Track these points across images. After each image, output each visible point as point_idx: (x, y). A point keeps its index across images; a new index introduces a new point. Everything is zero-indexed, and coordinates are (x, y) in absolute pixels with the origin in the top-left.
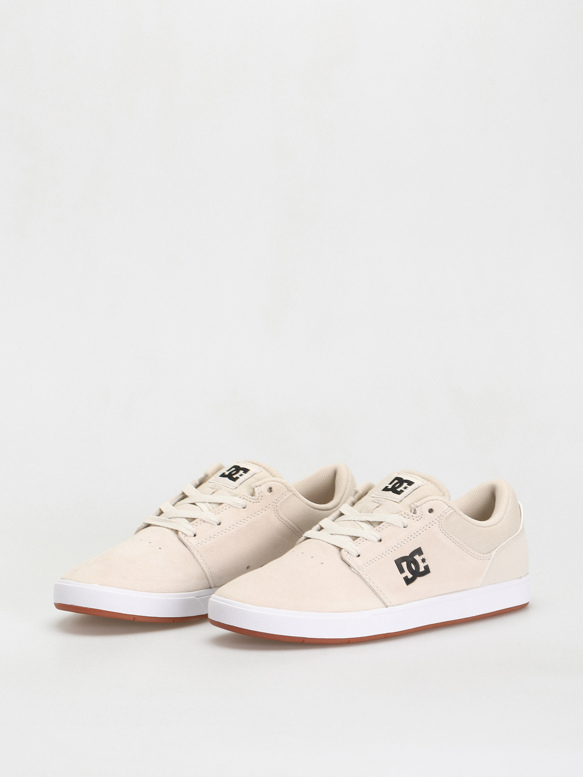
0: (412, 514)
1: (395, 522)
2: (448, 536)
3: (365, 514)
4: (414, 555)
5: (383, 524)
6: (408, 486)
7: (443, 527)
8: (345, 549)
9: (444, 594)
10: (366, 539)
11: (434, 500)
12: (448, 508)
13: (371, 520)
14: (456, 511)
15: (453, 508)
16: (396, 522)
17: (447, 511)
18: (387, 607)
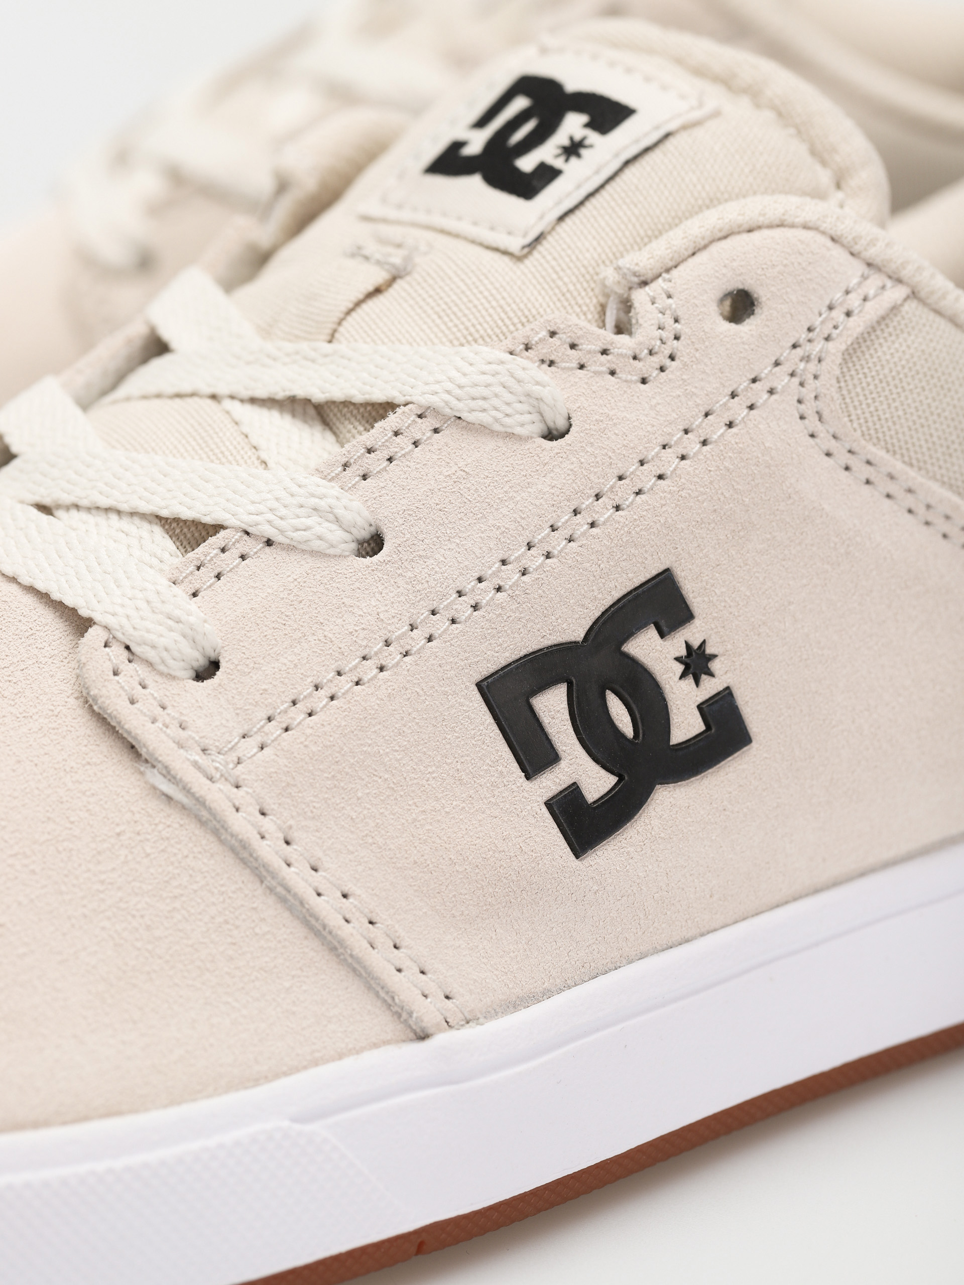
0: (608, 336)
1: (481, 403)
2: (868, 472)
3: (289, 347)
4: (629, 635)
5: (392, 420)
6: (593, 137)
7: (826, 414)
8: (106, 627)
9: (863, 874)
10: (269, 543)
11: (759, 228)
12: (864, 278)
13: (318, 396)
14: (923, 294)
15: (905, 274)
16: (484, 399)
17: (854, 301)
18: (423, 1036)
